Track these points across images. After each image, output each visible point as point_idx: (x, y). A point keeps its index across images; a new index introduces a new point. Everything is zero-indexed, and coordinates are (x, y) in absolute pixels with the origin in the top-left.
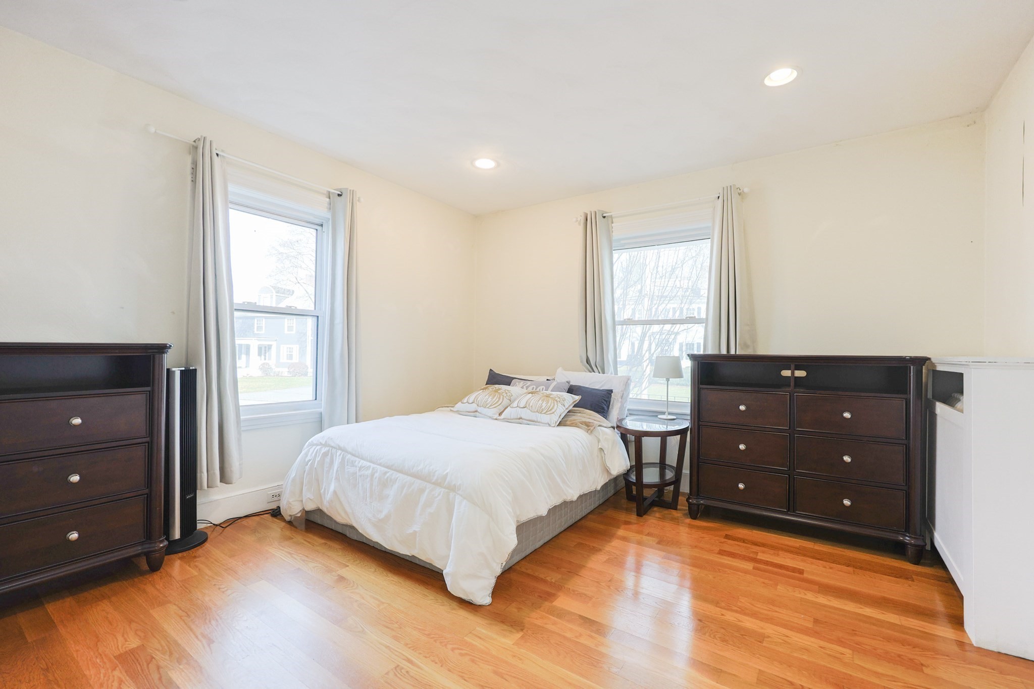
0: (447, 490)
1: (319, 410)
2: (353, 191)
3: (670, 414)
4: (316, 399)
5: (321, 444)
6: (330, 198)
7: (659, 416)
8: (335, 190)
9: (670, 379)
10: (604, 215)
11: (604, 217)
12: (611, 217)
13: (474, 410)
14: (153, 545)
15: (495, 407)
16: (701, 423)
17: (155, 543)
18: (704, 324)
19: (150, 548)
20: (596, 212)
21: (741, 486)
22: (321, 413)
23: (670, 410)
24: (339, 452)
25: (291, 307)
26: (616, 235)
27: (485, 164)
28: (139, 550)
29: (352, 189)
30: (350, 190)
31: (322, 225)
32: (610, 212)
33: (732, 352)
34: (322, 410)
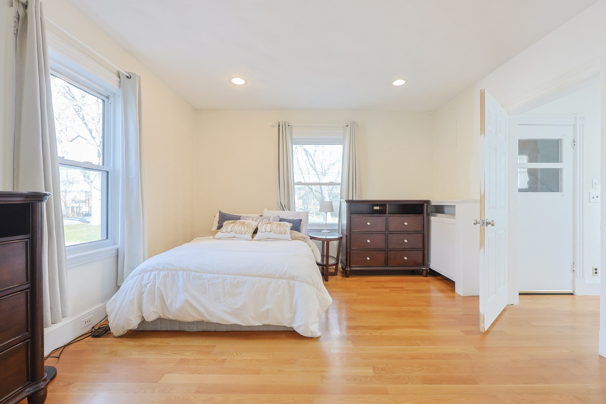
0: (287, 280)
1: (116, 247)
2: (140, 76)
3: (327, 230)
4: (107, 238)
5: (158, 269)
6: (120, 78)
7: (322, 231)
8: (125, 72)
9: (328, 213)
10: (289, 124)
11: (289, 125)
12: (291, 126)
13: (233, 236)
14: (38, 385)
15: (248, 233)
16: (351, 232)
17: (40, 382)
18: (340, 186)
19: (37, 388)
20: (285, 122)
21: (368, 258)
22: (118, 249)
23: (327, 228)
24: (180, 273)
25: (88, 162)
26: (294, 137)
27: (238, 81)
28: (31, 390)
29: (139, 75)
30: (138, 76)
31: (108, 98)
32: (291, 124)
33: (354, 199)
34: (119, 246)
